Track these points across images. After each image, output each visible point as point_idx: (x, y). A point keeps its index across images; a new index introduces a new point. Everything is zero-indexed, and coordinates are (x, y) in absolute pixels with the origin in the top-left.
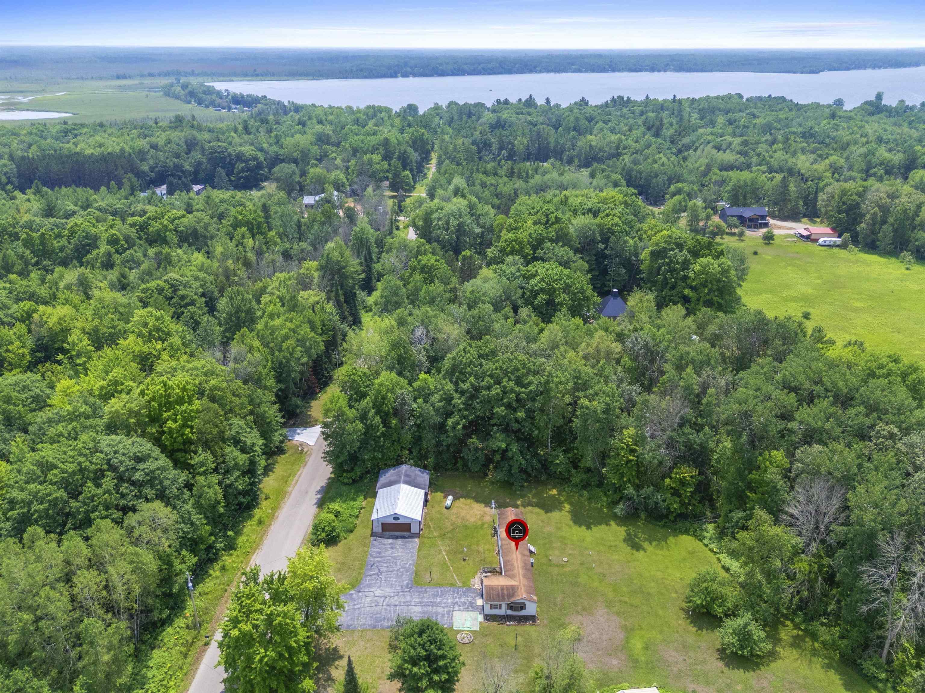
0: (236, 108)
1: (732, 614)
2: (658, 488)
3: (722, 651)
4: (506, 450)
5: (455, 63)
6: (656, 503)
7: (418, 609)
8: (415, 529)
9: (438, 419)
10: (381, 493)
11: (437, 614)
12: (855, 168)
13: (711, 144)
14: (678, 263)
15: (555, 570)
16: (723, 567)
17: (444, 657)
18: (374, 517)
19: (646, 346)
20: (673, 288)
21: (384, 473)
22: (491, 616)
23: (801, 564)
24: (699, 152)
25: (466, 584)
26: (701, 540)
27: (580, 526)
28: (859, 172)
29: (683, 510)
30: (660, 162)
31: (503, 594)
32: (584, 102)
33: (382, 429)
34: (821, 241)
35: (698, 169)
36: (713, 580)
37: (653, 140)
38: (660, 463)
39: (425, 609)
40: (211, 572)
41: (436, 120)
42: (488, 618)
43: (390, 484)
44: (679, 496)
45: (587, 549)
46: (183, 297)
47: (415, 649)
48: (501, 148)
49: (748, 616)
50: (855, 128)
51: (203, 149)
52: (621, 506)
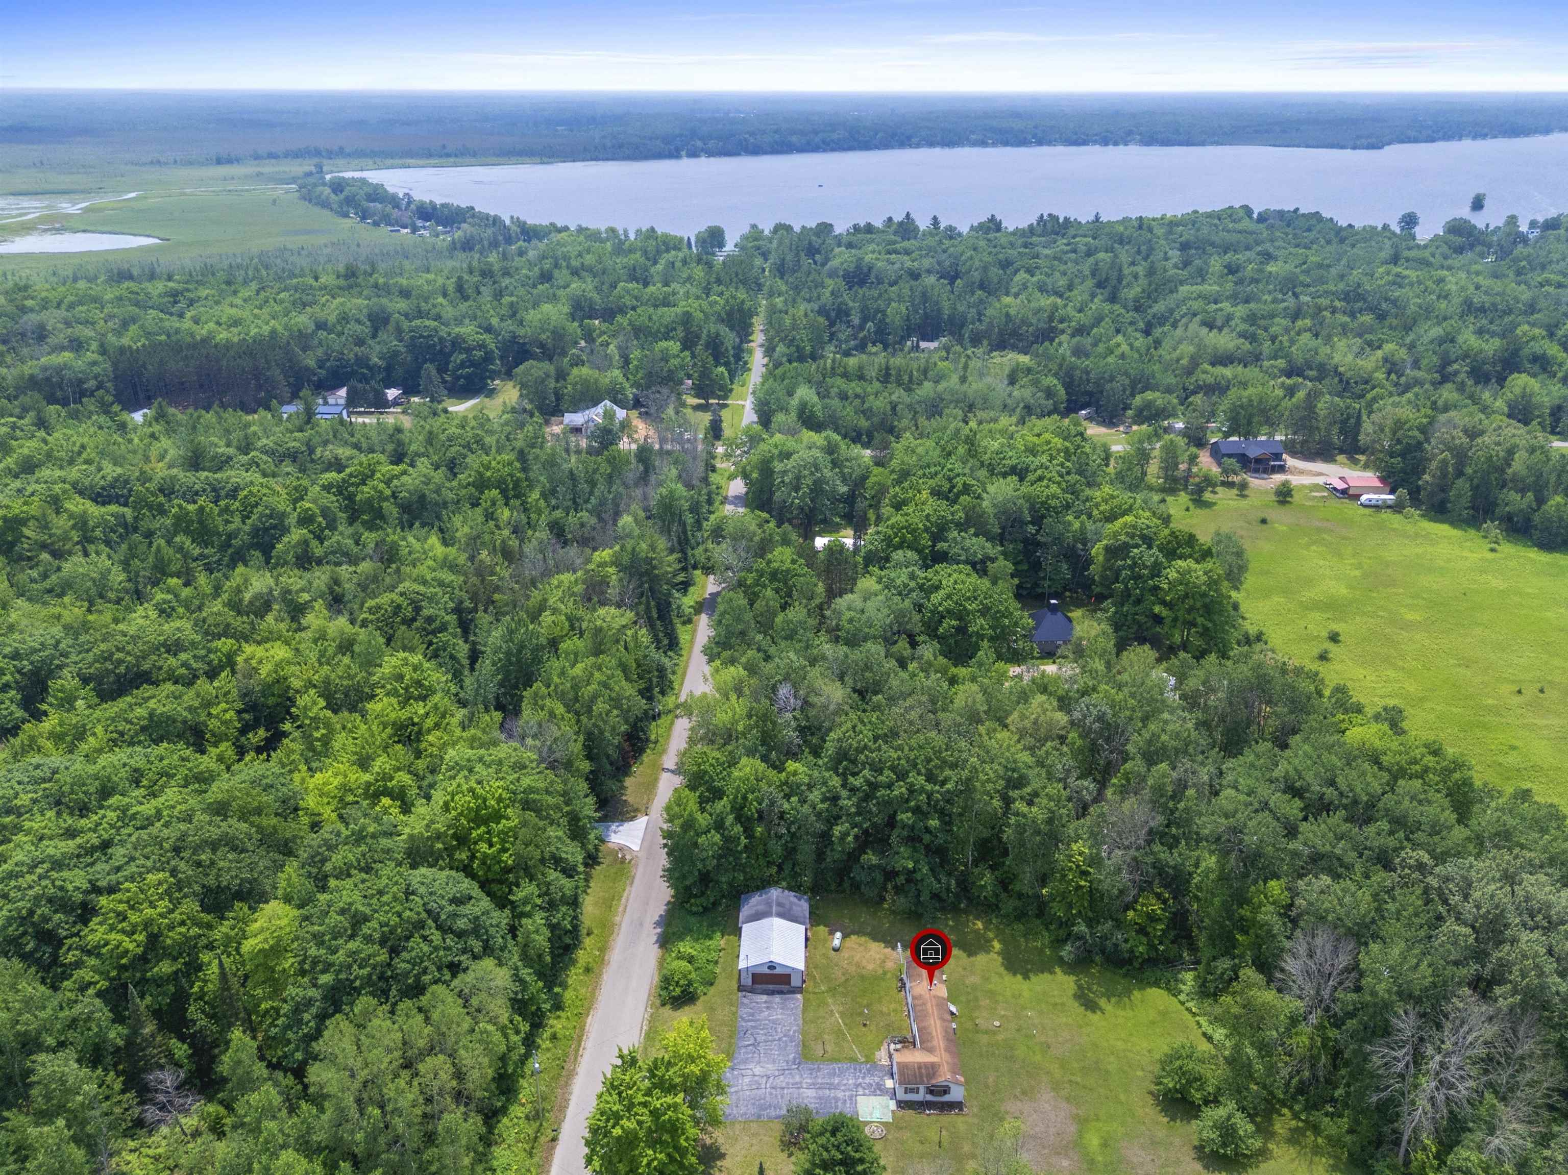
0: (424, 228)
1: (1213, 1100)
2: (1119, 924)
3: (1199, 1149)
4: (914, 871)
5: (776, 132)
6: (1116, 945)
7: (811, 1093)
8: (795, 982)
9: (820, 826)
10: (747, 929)
11: (837, 1099)
12: (1424, 362)
13: (1198, 319)
14: (1145, 567)
15: (984, 1039)
16: (1204, 1034)
17: (862, 1161)
18: (742, 965)
19: (1100, 718)
20: (1138, 601)
21: (747, 900)
22: (906, 1102)
23: (1299, 1039)
24: (1179, 332)
25: (870, 1059)
26: (1175, 995)
27: (1015, 974)
28: (1429, 371)
29: (1153, 954)
30: (1118, 352)
31: (921, 1076)
32: (994, 225)
33: (744, 841)
34: (1364, 498)
35: (1178, 361)
36: (1189, 1057)
37: (1107, 307)
38: (1121, 892)
39: (820, 1092)
40: (539, 1041)
41: (758, 262)
42: (902, 1105)
43: (757, 917)
44: (1146, 934)
45: (1024, 1008)
46: (430, 620)
47: (827, 1150)
48: (865, 319)
49: (1232, 1105)
50: (1429, 283)
51: (399, 330)
52: (1068, 948)
